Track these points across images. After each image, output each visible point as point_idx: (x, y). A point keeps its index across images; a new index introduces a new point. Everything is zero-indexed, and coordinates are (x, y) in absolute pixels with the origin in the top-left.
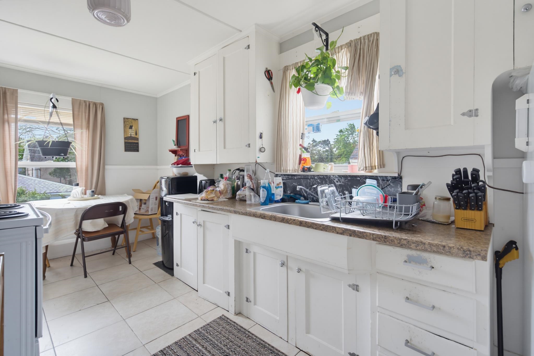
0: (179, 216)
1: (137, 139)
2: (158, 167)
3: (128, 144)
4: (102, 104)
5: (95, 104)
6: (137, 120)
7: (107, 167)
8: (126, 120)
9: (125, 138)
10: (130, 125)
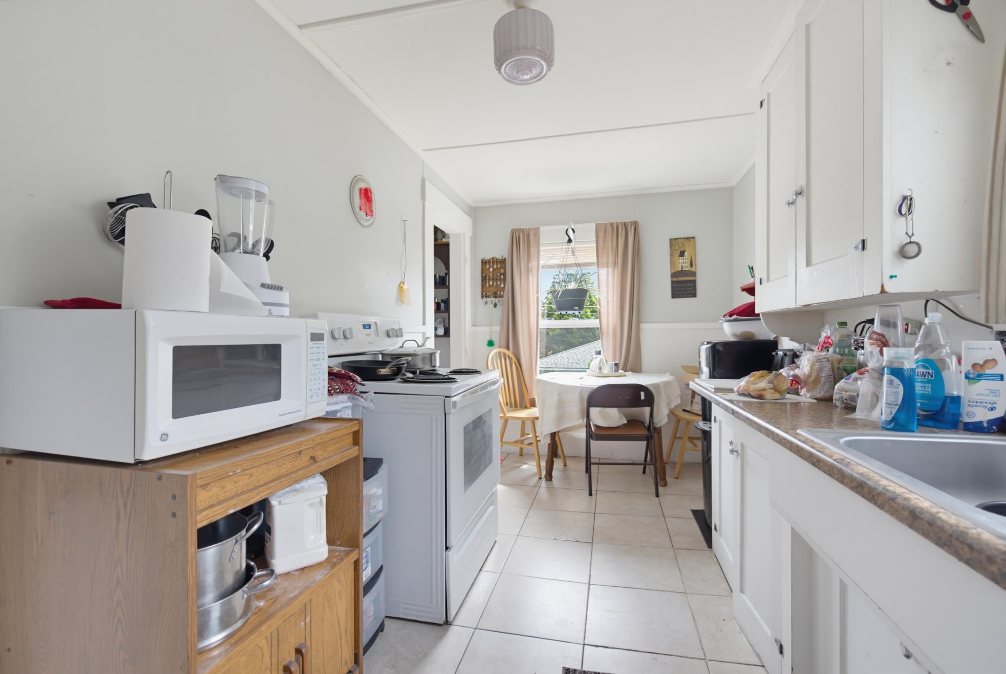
0: (717, 424)
1: (694, 274)
3: (677, 285)
4: (635, 223)
5: (625, 225)
6: (694, 238)
7: (643, 326)
8: (674, 242)
9: (673, 275)
10: (680, 250)
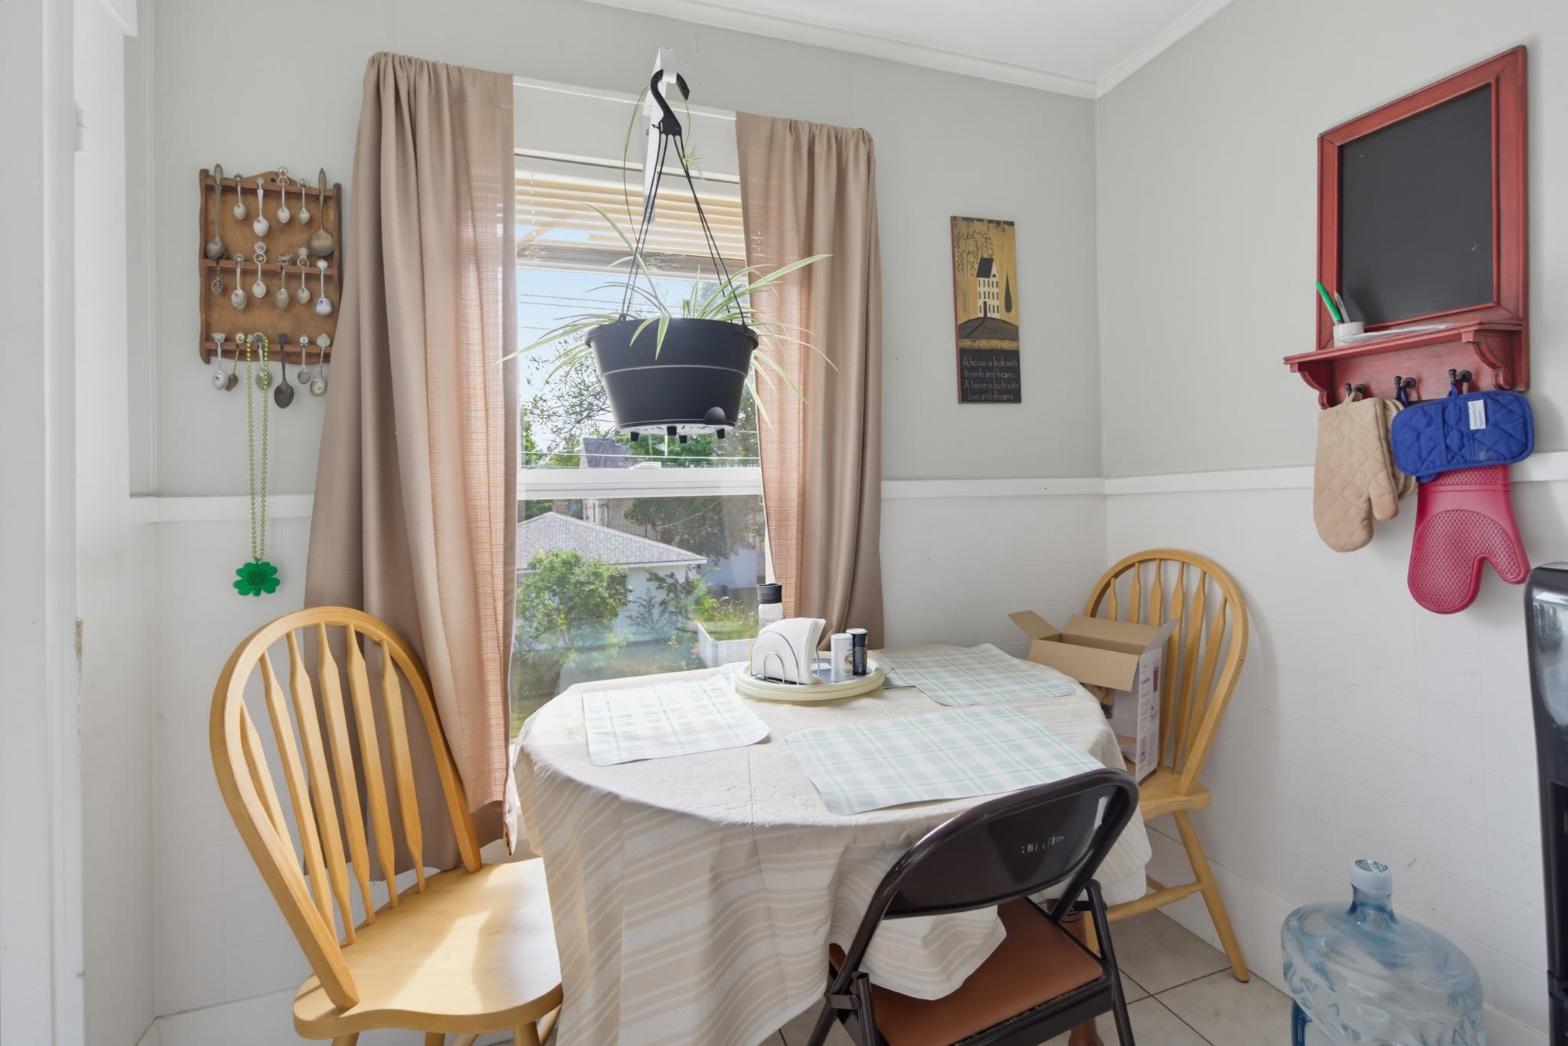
1: (1011, 332)
2: (1110, 486)
3: (972, 363)
4: (865, 137)
5: (836, 138)
6: (1011, 224)
7: (889, 489)
8: (963, 227)
9: (964, 330)
10: (979, 256)
